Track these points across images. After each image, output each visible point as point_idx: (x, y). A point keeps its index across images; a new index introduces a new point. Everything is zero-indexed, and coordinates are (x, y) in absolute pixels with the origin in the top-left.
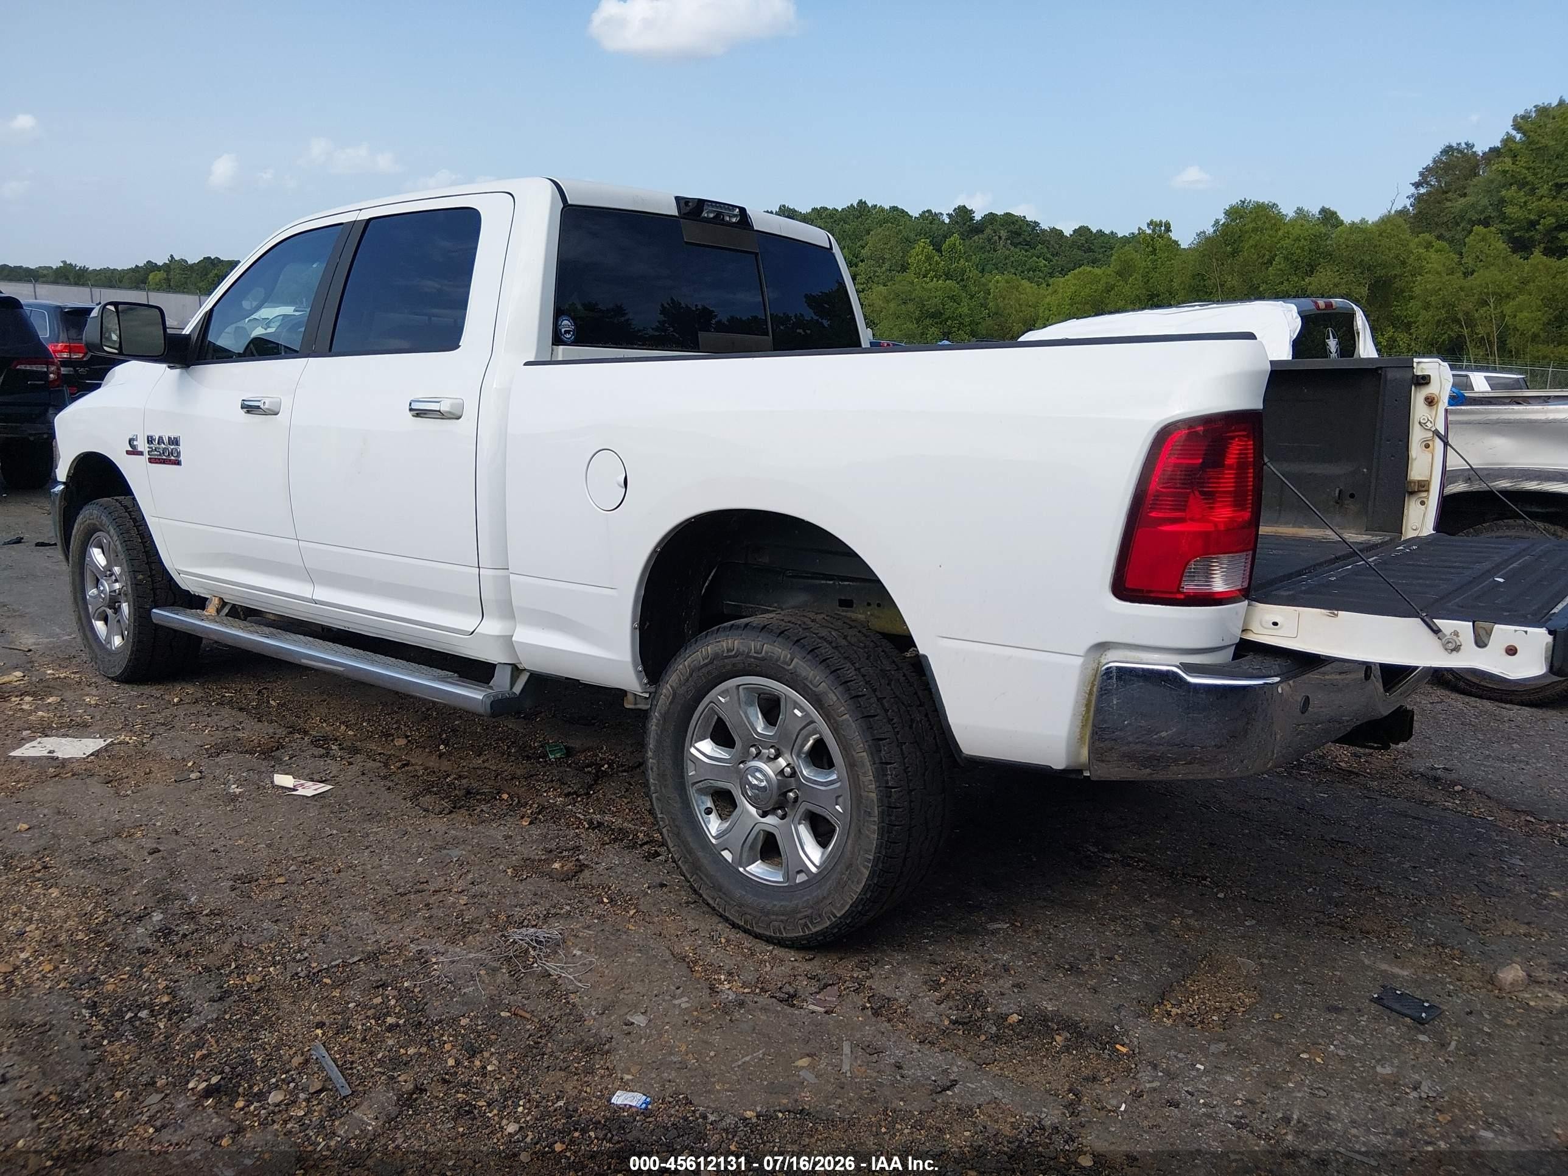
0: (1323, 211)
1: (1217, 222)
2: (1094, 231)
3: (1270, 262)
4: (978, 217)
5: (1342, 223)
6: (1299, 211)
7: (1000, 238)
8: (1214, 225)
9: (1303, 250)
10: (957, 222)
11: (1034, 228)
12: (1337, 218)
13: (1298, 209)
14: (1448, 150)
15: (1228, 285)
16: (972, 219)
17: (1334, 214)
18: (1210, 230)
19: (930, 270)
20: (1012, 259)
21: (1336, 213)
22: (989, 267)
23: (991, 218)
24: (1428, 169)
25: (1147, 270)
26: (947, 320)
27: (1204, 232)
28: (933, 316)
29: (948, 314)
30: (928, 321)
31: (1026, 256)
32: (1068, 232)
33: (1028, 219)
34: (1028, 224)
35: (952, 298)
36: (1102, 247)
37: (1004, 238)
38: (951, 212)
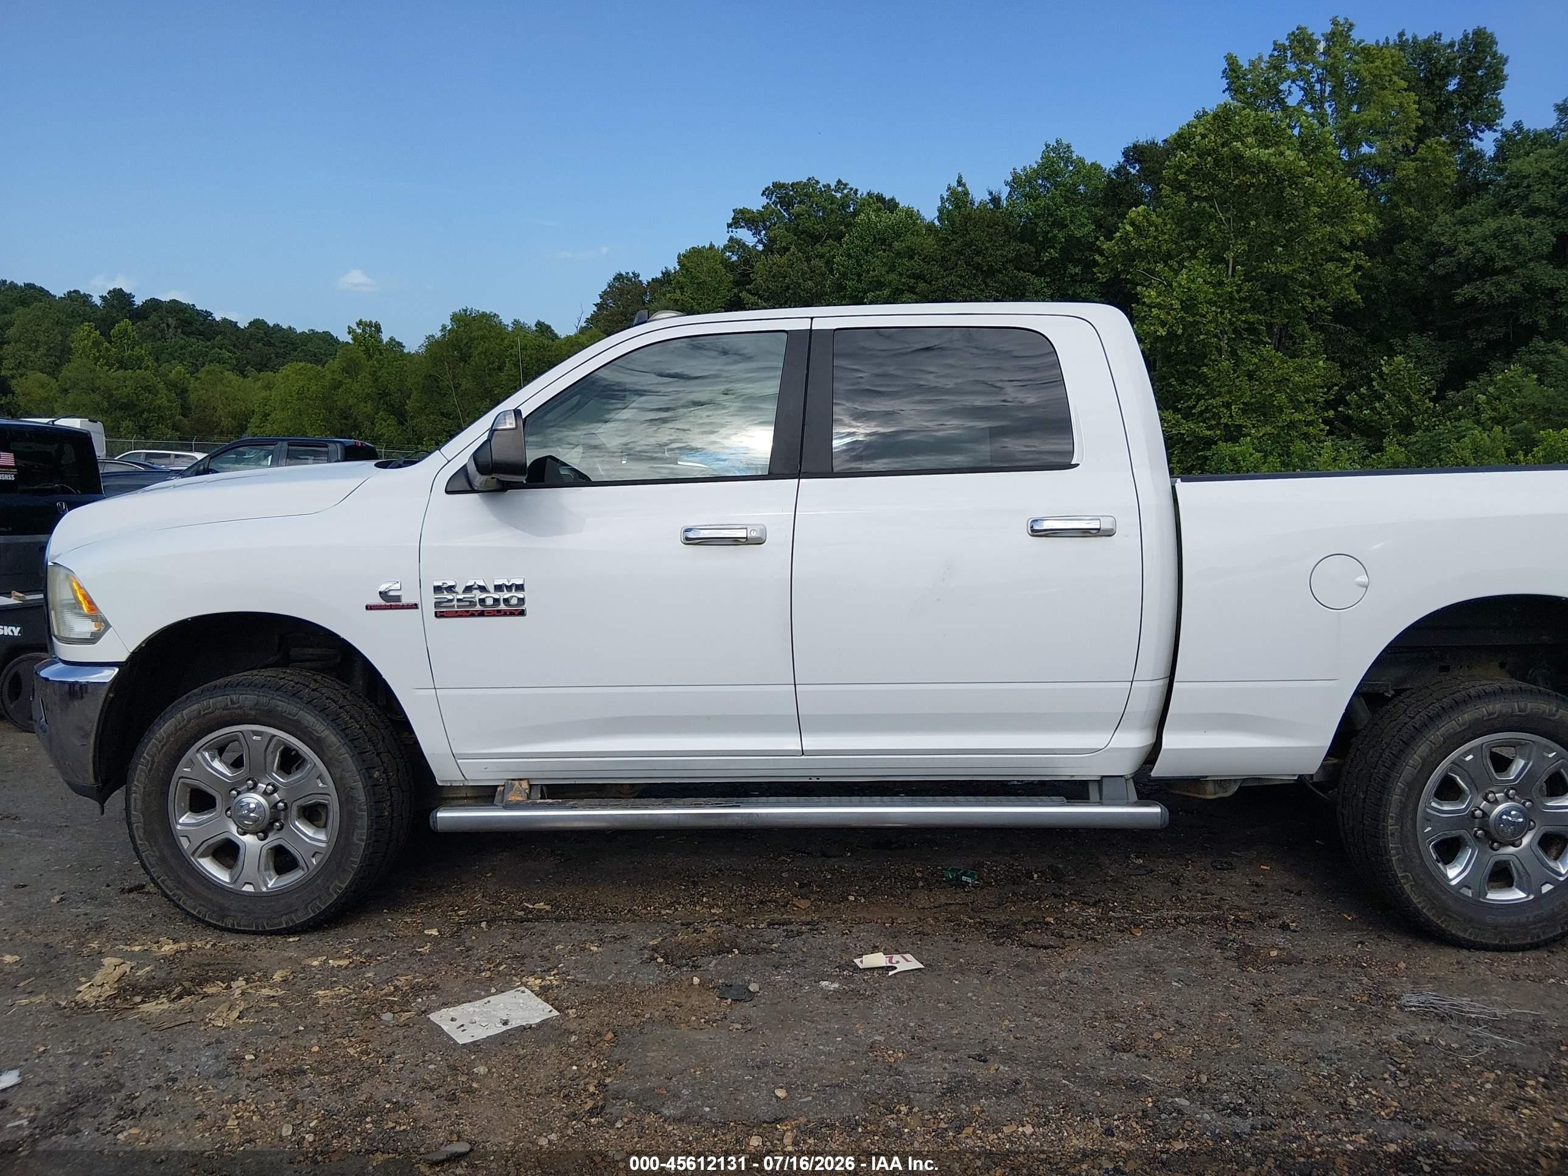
0: (539, 324)
1: (444, 327)
2: (271, 325)
3: (500, 369)
4: (139, 301)
5: (556, 336)
6: (516, 323)
7: (168, 325)
8: (442, 330)
9: (531, 359)
10: (113, 306)
11: (206, 318)
12: (552, 331)
13: (515, 321)
14: (619, 277)
15: (463, 387)
16: (132, 303)
17: (549, 327)
18: (438, 335)
19: (100, 357)
20: (190, 349)
21: (550, 327)
22: (164, 356)
23: (154, 305)
24: (605, 292)
25: (374, 369)
26: (142, 412)
27: (433, 336)
28: (124, 407)
29: (143, 405)
30: (119, 413)
31: (207, 347)
32: (243, 324)
33: (198, 308)
34: (199, 313)
35: (147, 389)
36: (283, 342)
37: (173, 326)
38: (105, 294)
